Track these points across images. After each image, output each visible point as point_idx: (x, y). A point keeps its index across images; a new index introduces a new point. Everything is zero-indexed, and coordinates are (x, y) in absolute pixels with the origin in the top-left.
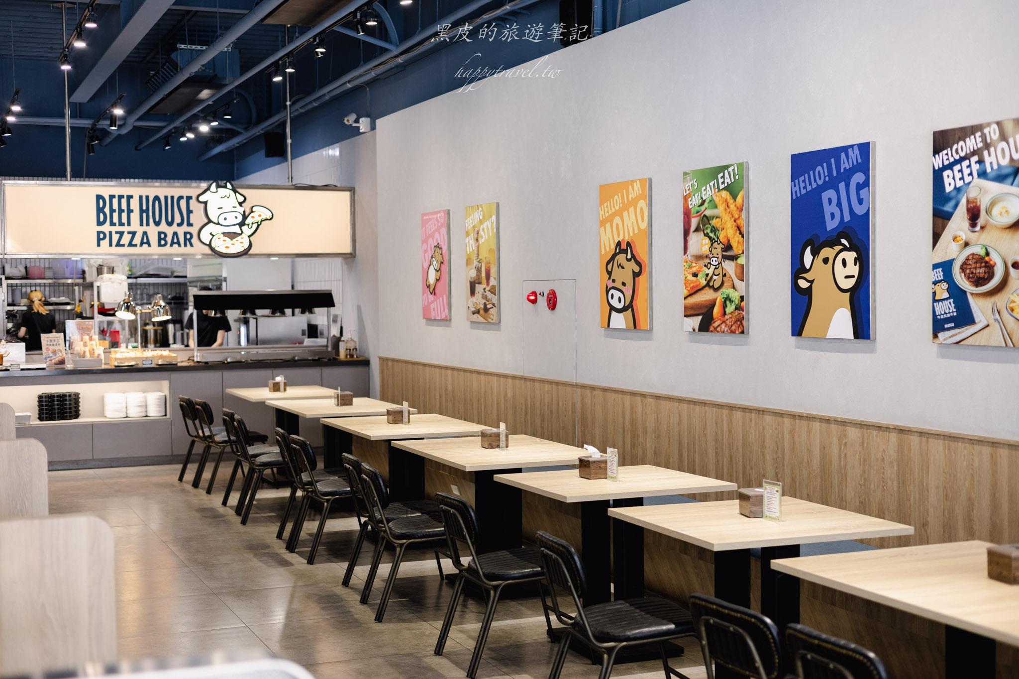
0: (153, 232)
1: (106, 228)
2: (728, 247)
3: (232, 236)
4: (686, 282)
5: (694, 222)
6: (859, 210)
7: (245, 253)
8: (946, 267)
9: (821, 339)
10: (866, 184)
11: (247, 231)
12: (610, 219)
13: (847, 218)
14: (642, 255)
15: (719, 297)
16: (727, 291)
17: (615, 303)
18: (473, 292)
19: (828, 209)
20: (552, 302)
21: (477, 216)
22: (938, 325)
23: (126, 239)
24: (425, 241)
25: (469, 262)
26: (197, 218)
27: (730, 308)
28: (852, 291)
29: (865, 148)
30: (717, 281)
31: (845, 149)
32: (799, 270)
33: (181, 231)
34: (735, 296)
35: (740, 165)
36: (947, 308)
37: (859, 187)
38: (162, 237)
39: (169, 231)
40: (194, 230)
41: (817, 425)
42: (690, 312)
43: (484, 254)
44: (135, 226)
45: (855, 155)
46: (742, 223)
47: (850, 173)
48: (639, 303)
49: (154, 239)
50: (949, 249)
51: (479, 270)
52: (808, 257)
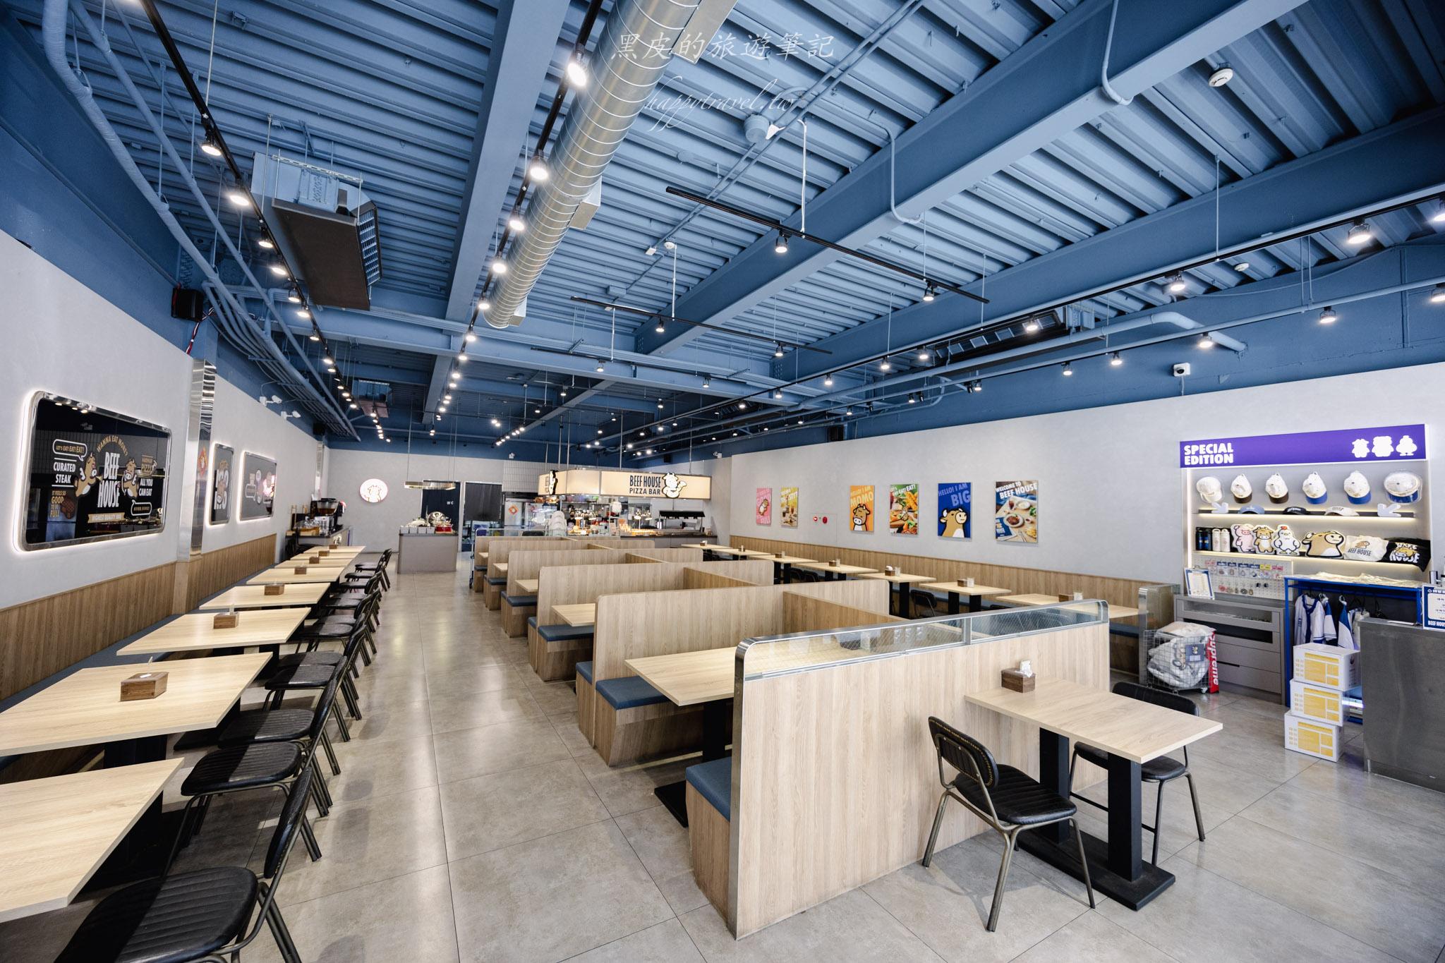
0: (648, 489)
1: (633, 487)
2: (911, 508)
3: (673, 491)
4: (891, 518)
5: (895, 500)
6: (967, 501)
7: (677, 497)
8: (1001, 519)
9: (950, 537)
10: (969, 494)
11: (678, 490)
12: (856, 496)
13: (961, 503)
14: (870, 507)
15: (906, 523)
16: (909, 521)
17: (857, 522)
18: (784, 514)
19: (953, 501)
20: (825, 520)
21: (787, 491)
22: (998, 535)
23: (639, 491)
24: (759, 497)
25: (782, 506)
26: (662, 485)
27: (911, 527)
28: (964, 524)
29: (969, 484)
30: (905, 518)
31: (961, 484)
32: (941, 516)
33: (656, 489)
34: (913, 523)
35: (916, 485)
36: (1002, 530)
37: (966, 495)
38: (650, 491)
39: (653, 489)
40: (661, 489)
41: (948, 562)
42: (892, 527)
43: (790, 504)
44: (642, 487)
45: (965, 486)
46: (917, 501)
47: (965, 490)
48: (869, 523)
49: (648, 491)
50: (1002, 513)
51: (788, 509)
52: (945, 513)
